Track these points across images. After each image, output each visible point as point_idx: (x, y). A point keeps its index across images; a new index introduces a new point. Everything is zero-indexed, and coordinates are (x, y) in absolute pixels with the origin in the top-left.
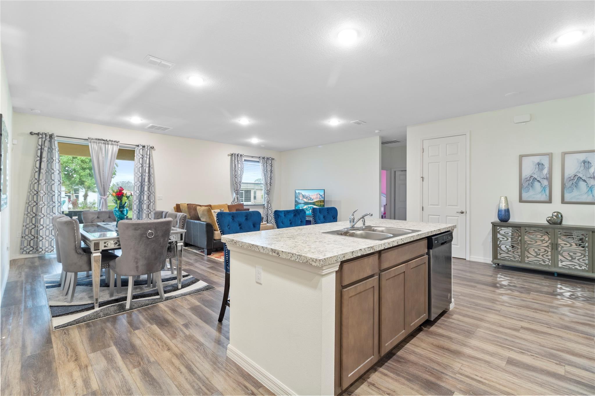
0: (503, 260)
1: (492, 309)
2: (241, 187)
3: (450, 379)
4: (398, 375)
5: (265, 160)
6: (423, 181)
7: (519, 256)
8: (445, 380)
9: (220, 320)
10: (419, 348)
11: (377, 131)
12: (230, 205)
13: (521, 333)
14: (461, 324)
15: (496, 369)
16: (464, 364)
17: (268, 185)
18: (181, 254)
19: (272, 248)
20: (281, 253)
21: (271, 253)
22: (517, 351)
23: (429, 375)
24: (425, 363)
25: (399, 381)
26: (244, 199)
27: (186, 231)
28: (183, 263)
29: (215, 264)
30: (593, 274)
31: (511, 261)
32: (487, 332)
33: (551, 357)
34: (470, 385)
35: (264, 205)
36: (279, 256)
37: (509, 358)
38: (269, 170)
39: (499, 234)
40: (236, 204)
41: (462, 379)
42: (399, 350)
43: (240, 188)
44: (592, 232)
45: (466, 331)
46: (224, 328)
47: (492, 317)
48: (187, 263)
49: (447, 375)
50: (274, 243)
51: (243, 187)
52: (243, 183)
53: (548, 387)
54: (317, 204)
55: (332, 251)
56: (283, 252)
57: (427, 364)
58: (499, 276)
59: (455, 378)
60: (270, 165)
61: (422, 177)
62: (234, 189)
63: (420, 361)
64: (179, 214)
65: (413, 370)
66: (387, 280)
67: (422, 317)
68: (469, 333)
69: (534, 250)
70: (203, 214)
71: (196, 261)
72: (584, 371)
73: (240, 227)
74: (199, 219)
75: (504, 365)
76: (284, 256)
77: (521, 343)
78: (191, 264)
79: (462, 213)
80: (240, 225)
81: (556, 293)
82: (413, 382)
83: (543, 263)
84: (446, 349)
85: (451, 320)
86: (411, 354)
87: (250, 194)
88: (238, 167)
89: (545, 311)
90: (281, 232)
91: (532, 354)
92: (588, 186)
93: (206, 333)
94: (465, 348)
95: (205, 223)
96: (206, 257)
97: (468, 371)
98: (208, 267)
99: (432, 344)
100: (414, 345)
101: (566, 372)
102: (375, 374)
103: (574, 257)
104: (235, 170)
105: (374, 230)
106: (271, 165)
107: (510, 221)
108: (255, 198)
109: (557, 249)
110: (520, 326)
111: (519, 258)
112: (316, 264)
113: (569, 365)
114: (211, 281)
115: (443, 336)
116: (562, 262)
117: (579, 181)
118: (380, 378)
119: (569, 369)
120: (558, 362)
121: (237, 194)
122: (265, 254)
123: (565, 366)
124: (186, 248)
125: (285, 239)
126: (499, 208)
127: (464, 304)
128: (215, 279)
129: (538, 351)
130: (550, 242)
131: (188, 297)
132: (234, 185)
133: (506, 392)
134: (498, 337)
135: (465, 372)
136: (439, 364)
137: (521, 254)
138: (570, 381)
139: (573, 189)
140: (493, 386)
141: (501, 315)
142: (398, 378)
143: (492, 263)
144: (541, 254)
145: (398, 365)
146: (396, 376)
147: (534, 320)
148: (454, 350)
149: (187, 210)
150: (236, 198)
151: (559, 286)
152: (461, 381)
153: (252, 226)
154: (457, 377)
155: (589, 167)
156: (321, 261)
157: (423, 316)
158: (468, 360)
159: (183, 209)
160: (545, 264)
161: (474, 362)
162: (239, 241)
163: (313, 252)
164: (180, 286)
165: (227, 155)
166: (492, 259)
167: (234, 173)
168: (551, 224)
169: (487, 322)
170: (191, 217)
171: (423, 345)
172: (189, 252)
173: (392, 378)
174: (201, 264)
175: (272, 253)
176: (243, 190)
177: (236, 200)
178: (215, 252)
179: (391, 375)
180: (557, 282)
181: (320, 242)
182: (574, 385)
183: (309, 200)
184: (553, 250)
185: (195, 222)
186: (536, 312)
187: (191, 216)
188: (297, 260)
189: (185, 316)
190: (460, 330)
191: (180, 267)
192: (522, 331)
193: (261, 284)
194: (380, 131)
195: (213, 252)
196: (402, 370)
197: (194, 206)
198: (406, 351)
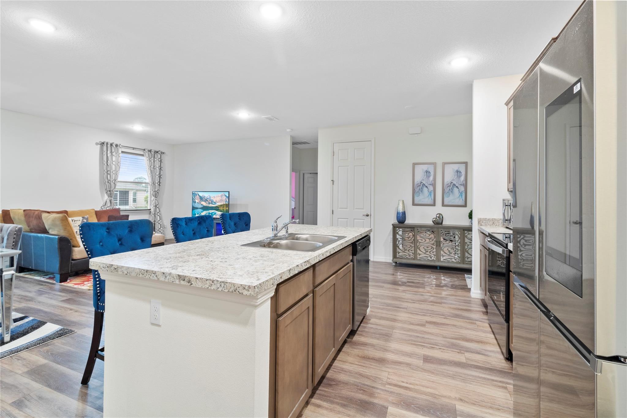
0: (401, 258)
1: (400, 308)
2: (117, 187)
3: (382, 393)
4: (332, 402)
5: (153, 153)
6: (333, 184)
7: (413, 254)
8: (377, 395)
9: (85, 381)
10: (347, 364)
11: (288, 130)
12: (99, 210)
13: (427, 327)
14: (379, 327)
15: (416, 370)
16: (390, 372)
17: (156, 184)
18: (11, 285)
19: (180, 274)
20: (195, 280)
21: (177, 282)
22: (429, 347)
23: (361, 393)
24: (356, 380)
25: (334, 410)
26: (118, 202)
27: (21, 251)
28: (14, 298)
29: (74, 294)
30: (464, 265)
31: (407, 258)
32: (401, 332)
33: (453, 347)
34: (400, 394)
35: (150, 210)
36: (192, 284)
37: (424, 355)
38: (158, 166)
39: (398, 234)
40: (108, 208)
41: (392, 390)
42: (328, 371)
43: (115, 188)
44: (463, 230)
45: (384, 335)
46: (92, 392)
47: (403, 316)
48: (22, 298)
49: (377, 388)
50: (180, 265)
51: (120, 187)
52: (119, 182)
53: (458, 378)
54: (221, 208)
55: (264, 271)
56: (197, 278)
57: (357, 381)
58: (399, 274)
59: (386, 390)
60: (159, 160)
61: (333, 181)
62: (106, 189)
63: (350, 379)
64: (6, 226)
65: (345, 392)
66: (320, 296)
67: (347, 329)
68: (387, 337)
69: (424, 248)
70: (54, 225)
71: (40, 293)
72: (477, 354)
73: (120, 242)
74: (45, 231)
75: (421, 364)
76: (199, 284)
77: (429, 337)
78: (31, 299)
79: (367, 216)
80: (120, 240)
81: (442, 285)
82: (348, 407)
83: (430, 259)
84: (372, 359)
85: (369, 325)
86: (341, 373)
87: (128, 196)
88: (112, 160)
89: (439, 303)
90: (186, 248)
91: (439, 347)
92: (460, 192)
93: (59, 408)
94: (387, 353)
95: (57, 237)
96: (58, 285)
97: (395, 379)
98: (62, 301)
99: (358, 356)
100: (341, 361)
101: (467, 359)
102: (307, 408)
103: (451, 252)
104: (107, 164)
105: (297, 239)
106: (161, 161)
107: (405, 222)
108: (135, 200)
109: (440, 246)
110: (425, 321)
111: (413, 255)
112: (249, 293)
113: (467, 351)
114: (67, 321)
115: (366, 345)
116: (443, 256)
117: (453, 188)
118: (313, 412)
119: (468, 355)
120: (459, 351)
121: (110, 196)
122: (168, 283)
123: (464, 354)
124: (21, 274)
125: (193, 257)
126: (397, 211)
127: (377, 306)
128: (74, 317)
129: (443, 343)
130: (435, 240)
131: (24, 354)
132: (105, 183)
133: (430, 393)
134: (411, 336)
135: (393, 381)
136: (367, 377)
137: (414, 252)
138: (471, 367)
139: (450, 194)
140: (418, 390)
141: (408, 313)
142: (332, 406)
143: (392, 262)
144: (429, 251)
145: (329, 390)
146: (330, 405)
147: (433, 313)
148: (379, 358)
149: (23, 218)
150: (108, 201)
151: (443, 278)
152: (391, 392)
153: (139, 240)
154: (387, 389)
155: (461, 176)
156: (256, 287)
157: (348, 327)
158: (393, 366)
159: (16, 217)
160: (431, 259)
161: (398, 367)
162: (122, 267)
163: (241, 276)
164: (7, 338)
165: (95, 143)
166: (392, 258)
167: (105, 168)
168: (435, 224)
169: (399, 322)
170: (31, 230)
171: (350, 359)
172: (26, 281)
173: (327, 409)
174: (50, 296)
175: (180, 281)
176: (117, 191)
177: (109, 204)
178: (73, 276)
179: (325, 404)
180: (440, 274)
181: (244, 258)
182: (475, 371)
183: (209, 203)
184: (437, 247)
185: (38, 237)
186: (433, 305)
187: (32, 227)
188: (220, 289)
189: (17, 387)
190: (379, 334)
191: (8, 306)
192: (428, 325)
193: (159, 326)
194: (292, 130)
195: (70, 276)
196: (335, 395)
197: (36, 213)
198: (335, 370)
